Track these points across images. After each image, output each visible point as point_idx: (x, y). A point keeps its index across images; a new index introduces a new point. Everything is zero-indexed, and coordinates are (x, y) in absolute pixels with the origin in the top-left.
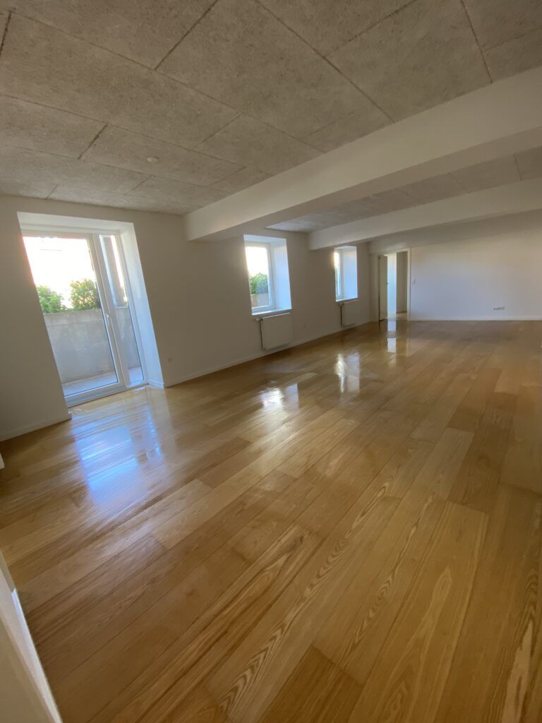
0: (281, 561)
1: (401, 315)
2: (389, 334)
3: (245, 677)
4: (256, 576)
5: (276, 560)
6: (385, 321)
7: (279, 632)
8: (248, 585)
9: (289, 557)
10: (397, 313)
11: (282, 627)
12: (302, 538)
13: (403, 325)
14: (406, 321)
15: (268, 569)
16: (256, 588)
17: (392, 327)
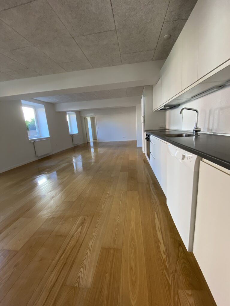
0: (79, 230)
1: (94, 140)
2: (91, 147)
3: (81, 271)
4: (71, 239)
5: (77, 230)
6: (90, 143)
7: (88, 250)
8: (68, 243)
9: (82, 227)
10: (93, 140)
11: (89, 249)
12: (85, 219)
13: (96, 144)
14: (97, 142)
15: (75, 234)
16: (73, 243)
17: (92, 144)
